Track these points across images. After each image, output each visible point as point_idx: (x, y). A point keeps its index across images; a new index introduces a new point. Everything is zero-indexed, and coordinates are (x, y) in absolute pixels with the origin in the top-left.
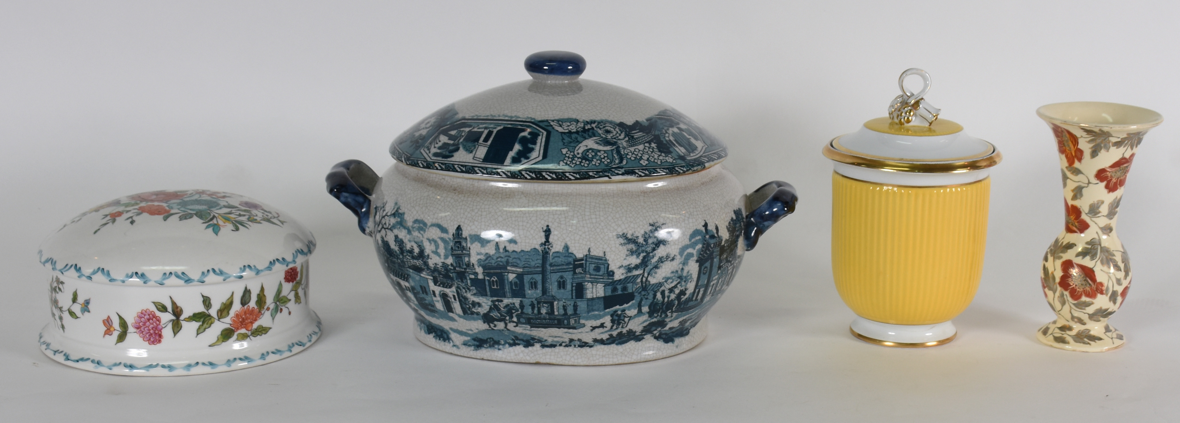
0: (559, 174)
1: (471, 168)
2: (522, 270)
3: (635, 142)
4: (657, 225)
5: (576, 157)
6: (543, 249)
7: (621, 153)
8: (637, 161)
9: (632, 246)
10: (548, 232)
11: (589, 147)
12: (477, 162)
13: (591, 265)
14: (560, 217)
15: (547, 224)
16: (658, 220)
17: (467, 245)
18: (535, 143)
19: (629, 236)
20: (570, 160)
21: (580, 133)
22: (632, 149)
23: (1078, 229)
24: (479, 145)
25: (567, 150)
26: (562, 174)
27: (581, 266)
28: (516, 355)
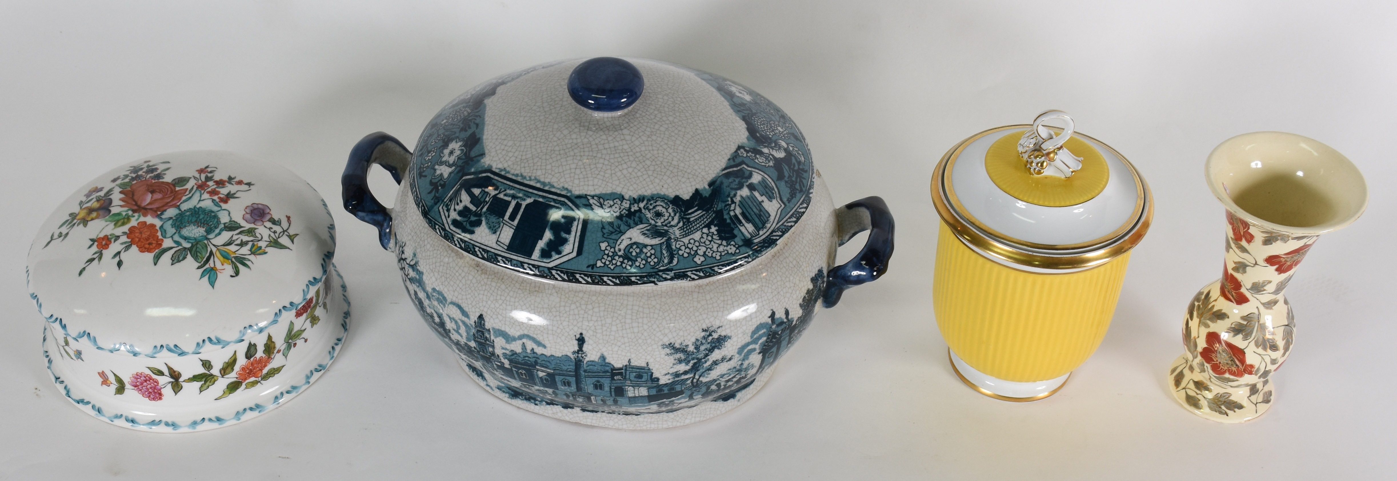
0: (595, 278)
1: (494, 257)
2: (552, 371)
3: (690, 228)
4: (712, 329)
5: (617, 255)
6: (576, 357)
7: (672, 248)
8: (691, 258)
9: (682, 356)
10: (581, 341)
11: (633, 241)
12: (501, 249)
13: (631, 374)
14: (596, 324)
15: (580, 331)
16: (713, 323)
17: (490, 337)
18: (569, 232)
19: (677, 346)
20: (610, 259)
21: (624, 219)
22: (686, 240)
23: (1235, 299)
24: (504, 224)
25: (607, 244)
26: (599, 279)
27: (621, 374)
28: (553, 413)
